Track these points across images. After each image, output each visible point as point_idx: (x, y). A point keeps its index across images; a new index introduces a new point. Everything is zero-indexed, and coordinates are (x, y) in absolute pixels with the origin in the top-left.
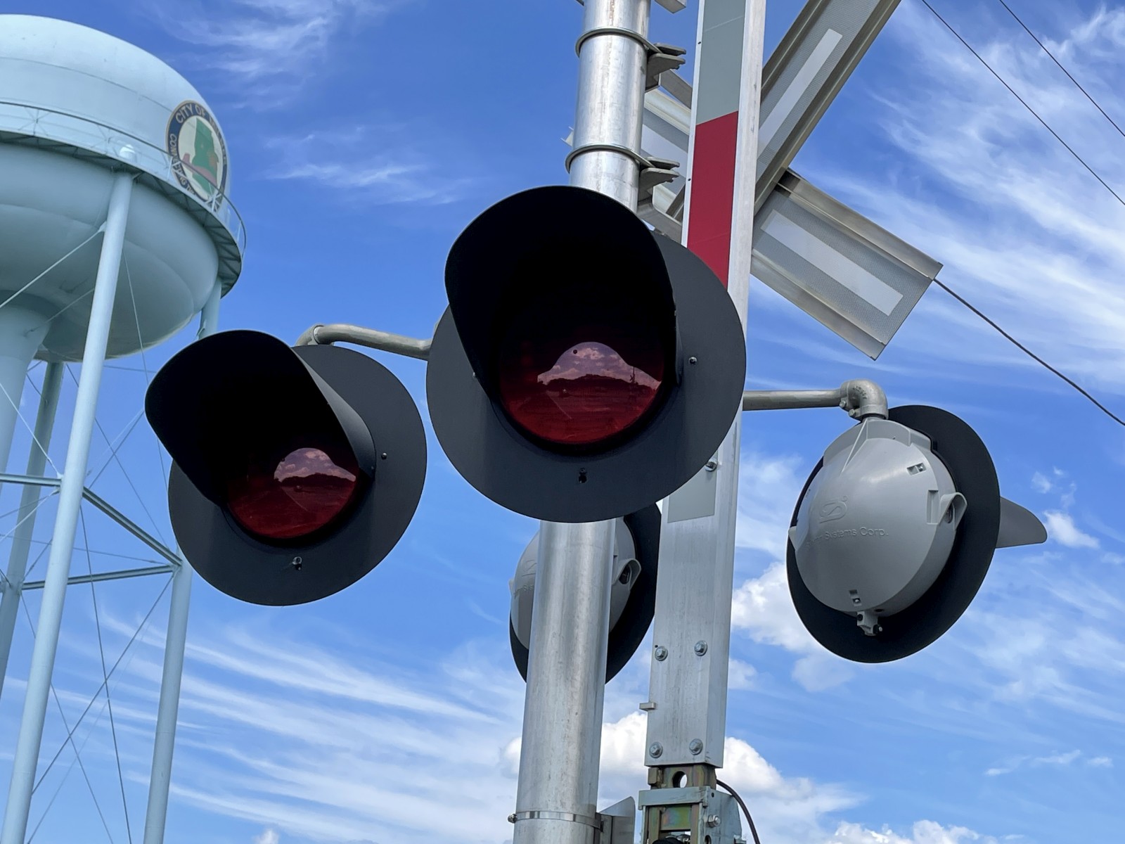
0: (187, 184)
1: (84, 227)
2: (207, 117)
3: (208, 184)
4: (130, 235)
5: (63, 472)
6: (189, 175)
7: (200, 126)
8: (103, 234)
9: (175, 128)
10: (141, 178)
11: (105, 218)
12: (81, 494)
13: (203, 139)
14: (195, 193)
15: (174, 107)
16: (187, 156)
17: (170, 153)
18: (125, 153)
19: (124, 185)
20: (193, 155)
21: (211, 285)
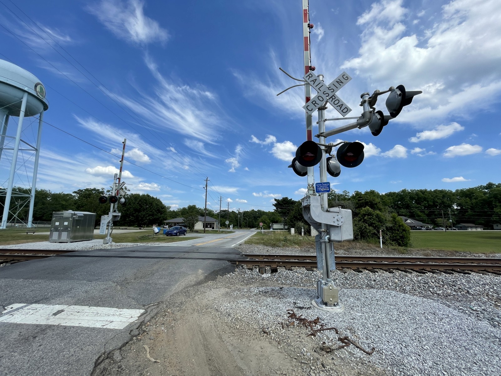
0: (38, 96)
1: (19, 99)
2: (42, 85)
3: (42, 96)
4: (27, 102)
5: (16, 136)
6: (39, 95)
7: (41, 87)
8: (22, 101)
9: (36, 86)
10: (29, 94)
11: (22, 98)
12: (19, 140)
13: (41, 89)
14: (40, 97)
15: (36, 83)
16: (38, 91)
17: (35, 90)
18: (26, 89)
19: (26, 95)
20: (39, 91)
21: (43, 109)
